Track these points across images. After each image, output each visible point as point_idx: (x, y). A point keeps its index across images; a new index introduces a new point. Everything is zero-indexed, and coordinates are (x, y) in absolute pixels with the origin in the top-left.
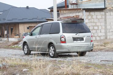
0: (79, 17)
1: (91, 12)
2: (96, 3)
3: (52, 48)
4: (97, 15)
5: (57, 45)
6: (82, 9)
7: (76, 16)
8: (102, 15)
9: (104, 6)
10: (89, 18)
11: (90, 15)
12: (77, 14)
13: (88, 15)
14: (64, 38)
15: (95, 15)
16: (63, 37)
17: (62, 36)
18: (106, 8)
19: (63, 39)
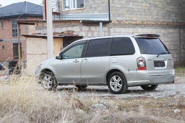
0: (74, 33)
1: (91, 26)
2: (93, 13)
3: (117, 78)
4: (98, 31)
5: (129, 74)
6: (81, 21)
7: (68, 31)
8: (105, 31)
9: (108, 18)
10: (89, 36)
11: (90, 31)
12: (70, 29)
13: (88, 31)
14: (144, 61)
15: (96, 31)
16: (142, 61)
17: (140, 59)
18: (111, 22)
19: (141, 63)
